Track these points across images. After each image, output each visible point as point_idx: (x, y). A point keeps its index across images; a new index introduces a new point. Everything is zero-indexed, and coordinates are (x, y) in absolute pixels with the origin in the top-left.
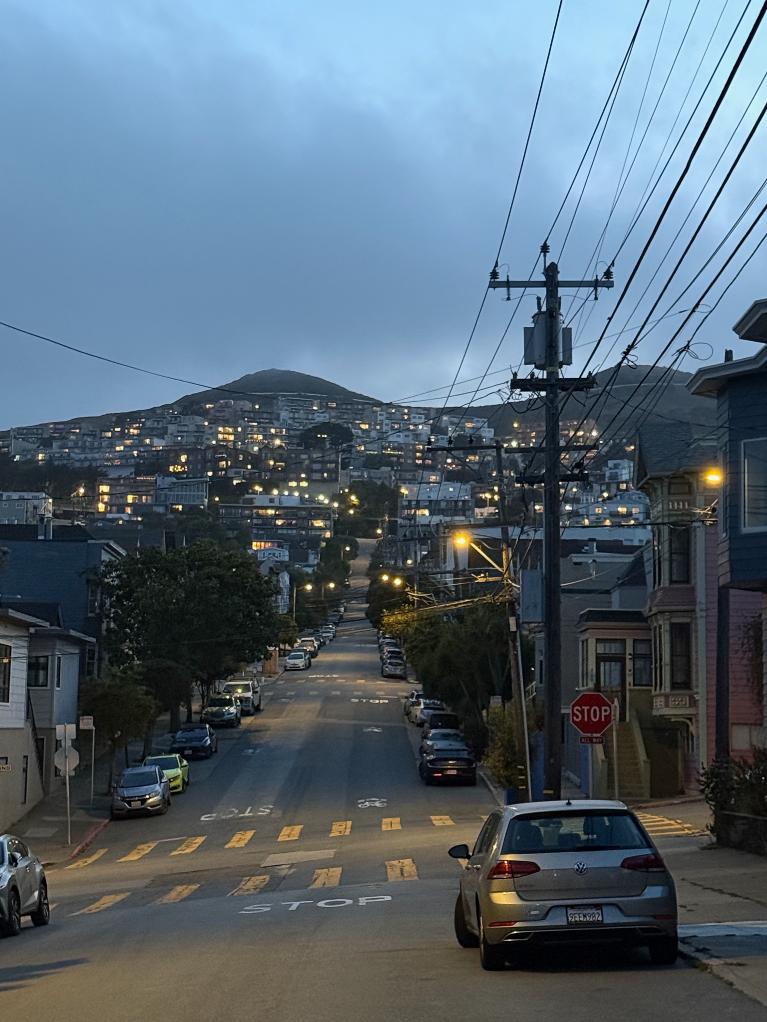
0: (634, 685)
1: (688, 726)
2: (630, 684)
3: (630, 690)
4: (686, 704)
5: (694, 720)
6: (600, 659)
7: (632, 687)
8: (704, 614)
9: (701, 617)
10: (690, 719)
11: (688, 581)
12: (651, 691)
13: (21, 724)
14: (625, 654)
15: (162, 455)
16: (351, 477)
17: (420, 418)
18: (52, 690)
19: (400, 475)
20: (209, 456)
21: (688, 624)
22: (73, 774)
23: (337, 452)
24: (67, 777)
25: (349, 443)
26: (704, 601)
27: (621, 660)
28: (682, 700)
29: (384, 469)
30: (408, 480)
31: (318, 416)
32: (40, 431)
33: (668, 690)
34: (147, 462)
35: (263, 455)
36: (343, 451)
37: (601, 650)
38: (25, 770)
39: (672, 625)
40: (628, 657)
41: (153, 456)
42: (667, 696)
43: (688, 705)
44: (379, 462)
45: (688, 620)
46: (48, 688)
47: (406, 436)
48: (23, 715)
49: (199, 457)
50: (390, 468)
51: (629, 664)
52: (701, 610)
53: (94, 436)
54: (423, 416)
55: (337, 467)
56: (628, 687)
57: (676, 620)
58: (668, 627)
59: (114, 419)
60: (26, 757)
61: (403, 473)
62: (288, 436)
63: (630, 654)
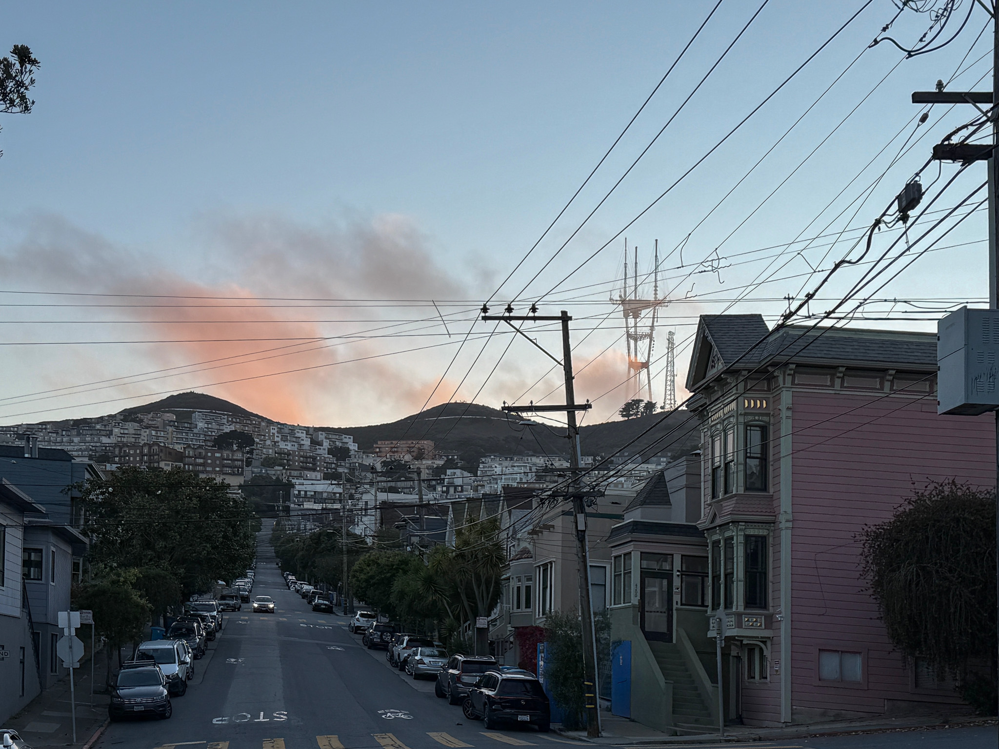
0: (682, 604)
1: (761, 650)
2: (677, 602)
3: (677, 609)
4: (761, 626)
5: (769, 644)
6: (645, 574)
7: (679, 606)
8: (790, 525)
9: (787, 528)
10: (764, 643)
11: (765, 488)
12: (706, 611)
13: (17, 612)
14: (672, 571)
15: (110, 450)
16: (253, 473)
17: (302, 433)
18: (47, 584)
19: (290, 473)
20: (146, 451)
21: (764, 539)
22: (77, 665)
23: (243, 453)
24: (71, 669)
25: (252, 447)
26: (790, 511)
27: (669, 576)
28: (756, 621)
29: (277, 468)
30: (295, 477)
31: (226, 428)
32: (16, 429)
33: (741, 609)
34: (97, 454)
35: (187, 452)
36: (248, 453)
37: (645, 564)
38: (22, 662)
39: (747, 537)
40: (675, 573)
41: (102, 450)
42: (739, 615)
43: (763, 626)
44: (273, 463)
45: (765, 533)
46: (43, 581)
47: (292, 445)
48: (19, 603)
49: (138, 451)
50: (282, 468)
51: (677, 582)
52: (787, 521)
53: (57, 433)
54: (305, 432)
55: (243, 465)
56: (675, 606)
57: (751, 532)
58: (741, 539)
59: (72, 423)
60: (23, 648)
61: (292, 472)
62: (205, 440)
63: (678, 571)
